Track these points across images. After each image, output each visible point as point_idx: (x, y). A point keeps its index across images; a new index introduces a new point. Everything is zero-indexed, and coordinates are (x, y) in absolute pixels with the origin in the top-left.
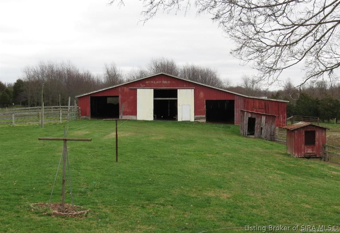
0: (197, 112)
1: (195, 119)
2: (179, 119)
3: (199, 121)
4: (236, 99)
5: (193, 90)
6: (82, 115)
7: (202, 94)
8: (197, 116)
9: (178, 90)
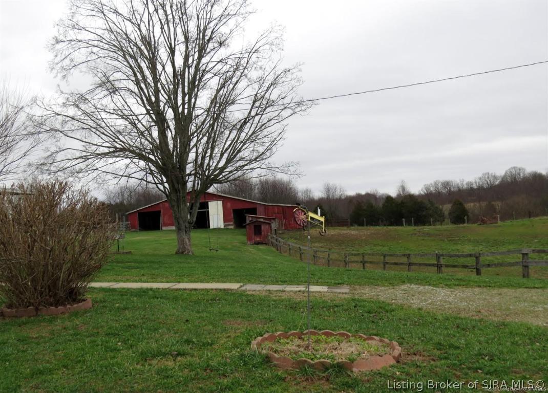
0: (226, 220)
1: (224, 226)
2: (211, 227)
3: (228, 227)
4: (258, 206)
5: (221, 202)
6: (132, 228)
7: (229, 205)
8: (225, 224)
9: (209, 202)
